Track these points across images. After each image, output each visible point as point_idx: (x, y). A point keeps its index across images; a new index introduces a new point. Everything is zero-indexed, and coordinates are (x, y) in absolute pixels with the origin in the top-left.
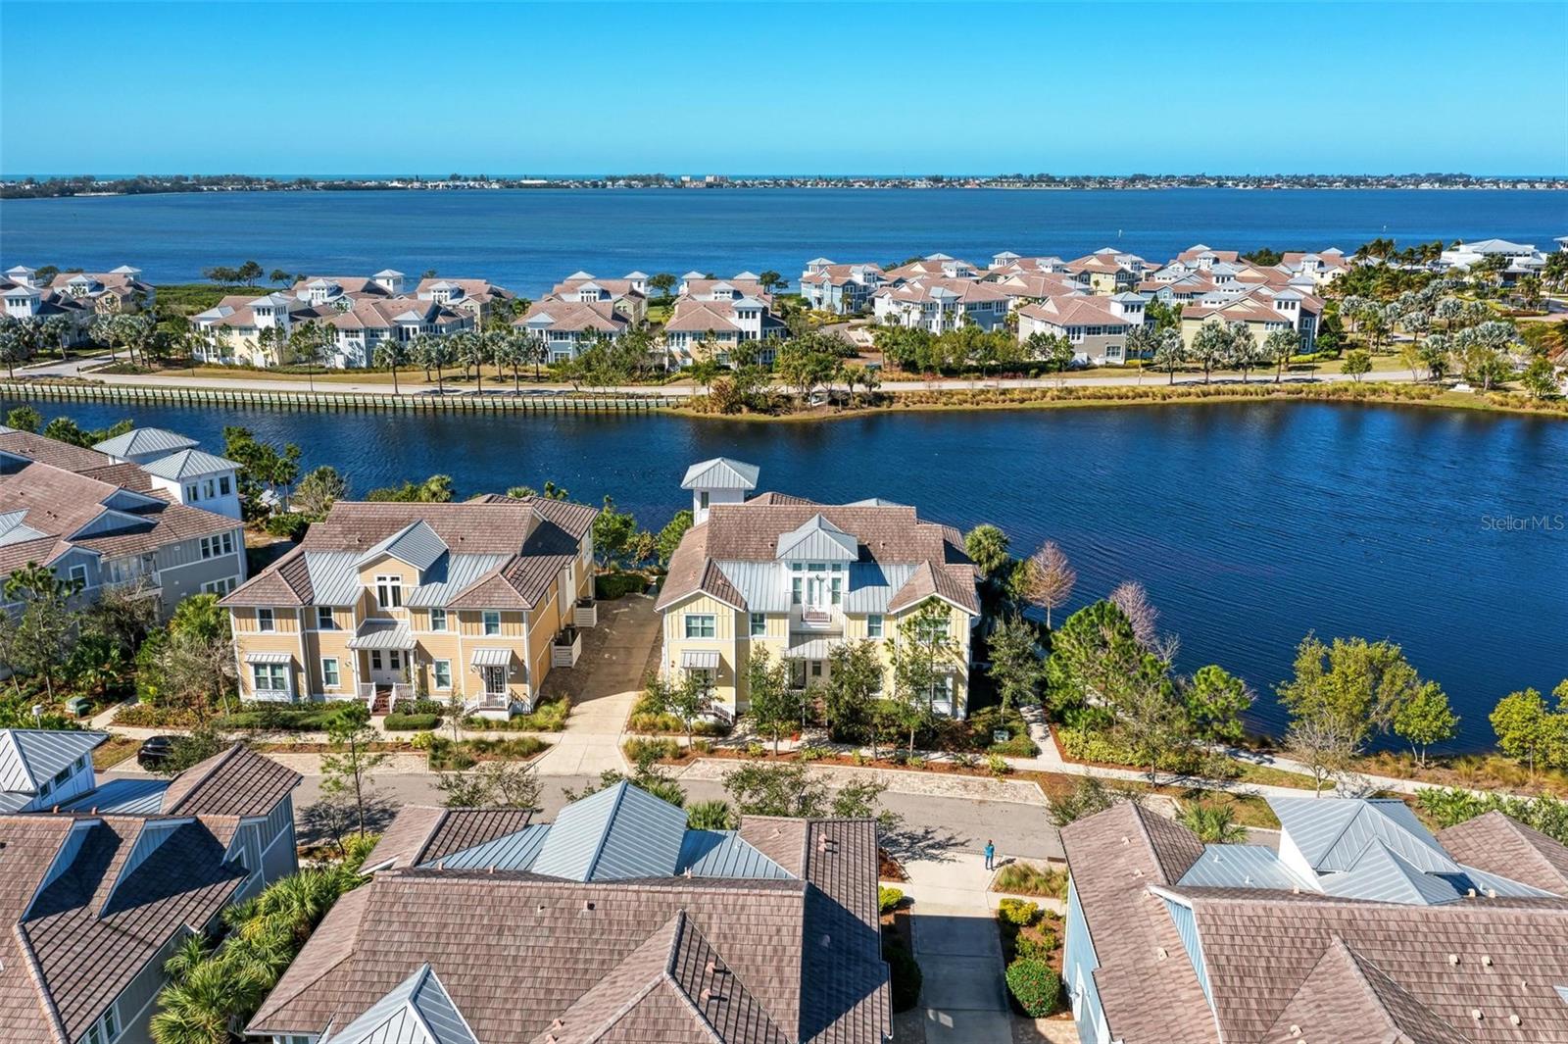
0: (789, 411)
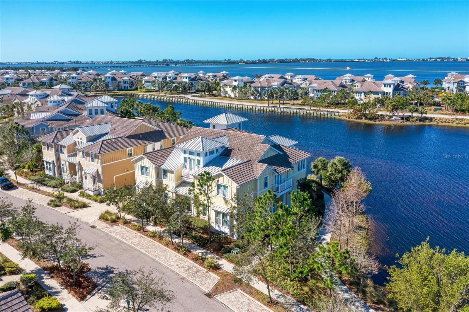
0: (381, 120)
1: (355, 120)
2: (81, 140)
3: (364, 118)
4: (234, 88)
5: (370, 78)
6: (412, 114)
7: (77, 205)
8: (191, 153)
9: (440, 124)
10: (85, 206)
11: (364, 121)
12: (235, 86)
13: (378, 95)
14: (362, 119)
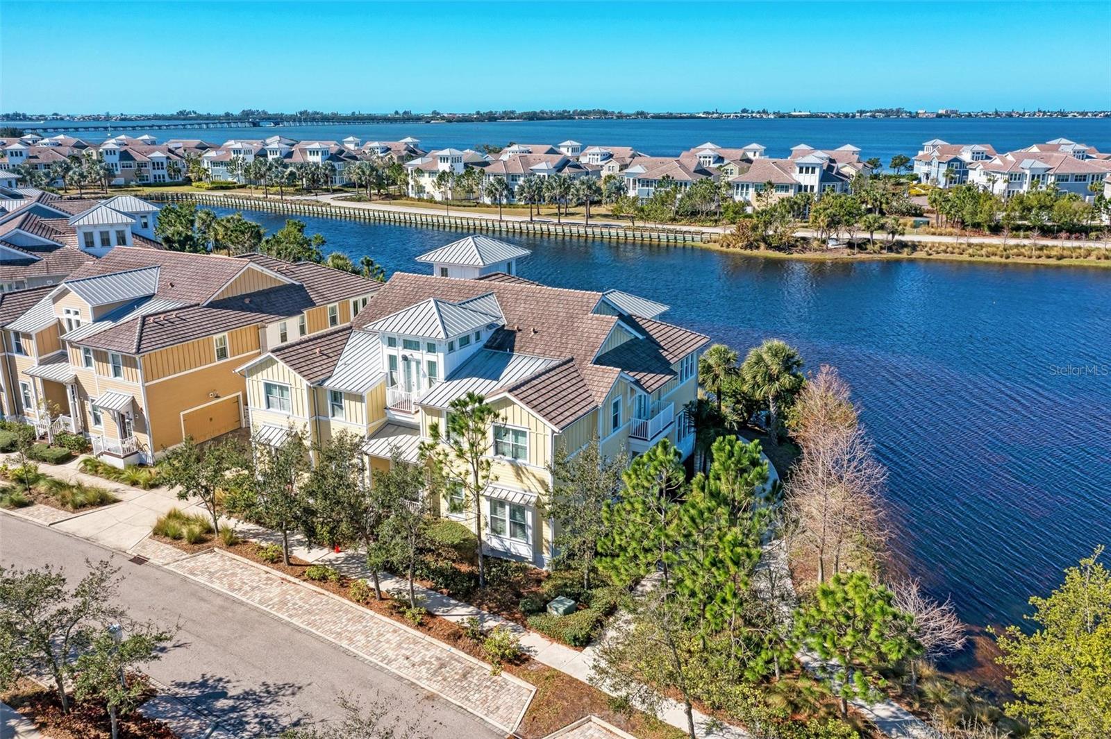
0: (803, 250)
1: (743, 251)
2: (78, 317)
3: (762, 245)
4: (442, 177)
5: (757, 154)
6: (872, 235)
7: (80, 498)
8: (408, 344)
9: (935, 256)
10: (103, 500)
11: (763, 252)
12: (444, 172)
13: (787, 191)
14: (758, 248)
